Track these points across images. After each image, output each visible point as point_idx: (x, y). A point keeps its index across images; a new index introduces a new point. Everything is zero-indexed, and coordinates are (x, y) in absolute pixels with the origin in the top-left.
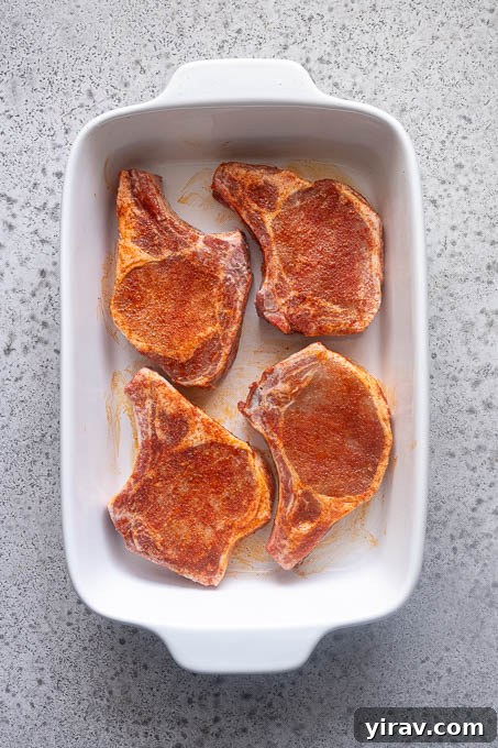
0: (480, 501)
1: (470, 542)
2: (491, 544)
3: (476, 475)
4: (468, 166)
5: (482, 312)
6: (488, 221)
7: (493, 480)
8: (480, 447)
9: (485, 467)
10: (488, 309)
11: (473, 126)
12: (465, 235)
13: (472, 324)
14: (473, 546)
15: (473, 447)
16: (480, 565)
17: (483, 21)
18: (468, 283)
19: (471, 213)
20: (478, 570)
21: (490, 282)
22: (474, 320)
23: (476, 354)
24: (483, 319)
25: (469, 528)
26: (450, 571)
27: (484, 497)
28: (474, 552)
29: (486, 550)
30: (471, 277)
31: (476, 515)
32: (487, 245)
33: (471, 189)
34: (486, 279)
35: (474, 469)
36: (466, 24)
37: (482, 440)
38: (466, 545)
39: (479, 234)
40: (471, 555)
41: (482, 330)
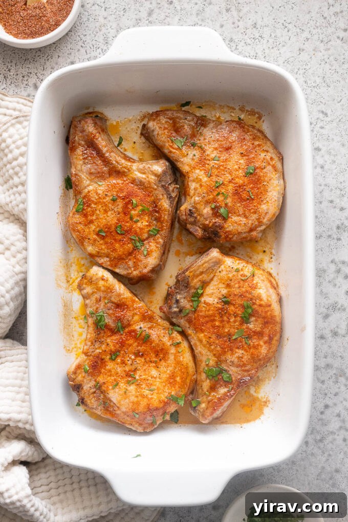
0: (327, 407)
1: (318, 438)
2: (335, 440)
3: (324, 387)
4: (324, 149)
5: (332, 262)
6: (338, 192)
7: (337, 390)
8: (328, 365)
9: (331, 380)
10: (337, 260)
11: (329, 119)
12: (321, 203)
13: (324, 271)
14: (321, 441)
15: (323, 365)
16: (325, 455)
17: (338, 38)
18: (322, 239)
19: (326, 185)
20: (324, 459)
21: (339, 239)
22: (326, 268)
23: (327, 294)
24: (333, 267)
25: (318, 428)
26: (303, 460)
27: (330, 403)
28: (321, 445)
29: (330, 444)
30: (324, 235)
31: (323, 417)
32: (337, 211)
33: (326, 167)
34: (335, 237)
35: (323, 382)
36: (325, 40)
37: (329, 360)
38: (315, 441)
39: (331, 202)
40: (319, 448)
41: (332, 276)
